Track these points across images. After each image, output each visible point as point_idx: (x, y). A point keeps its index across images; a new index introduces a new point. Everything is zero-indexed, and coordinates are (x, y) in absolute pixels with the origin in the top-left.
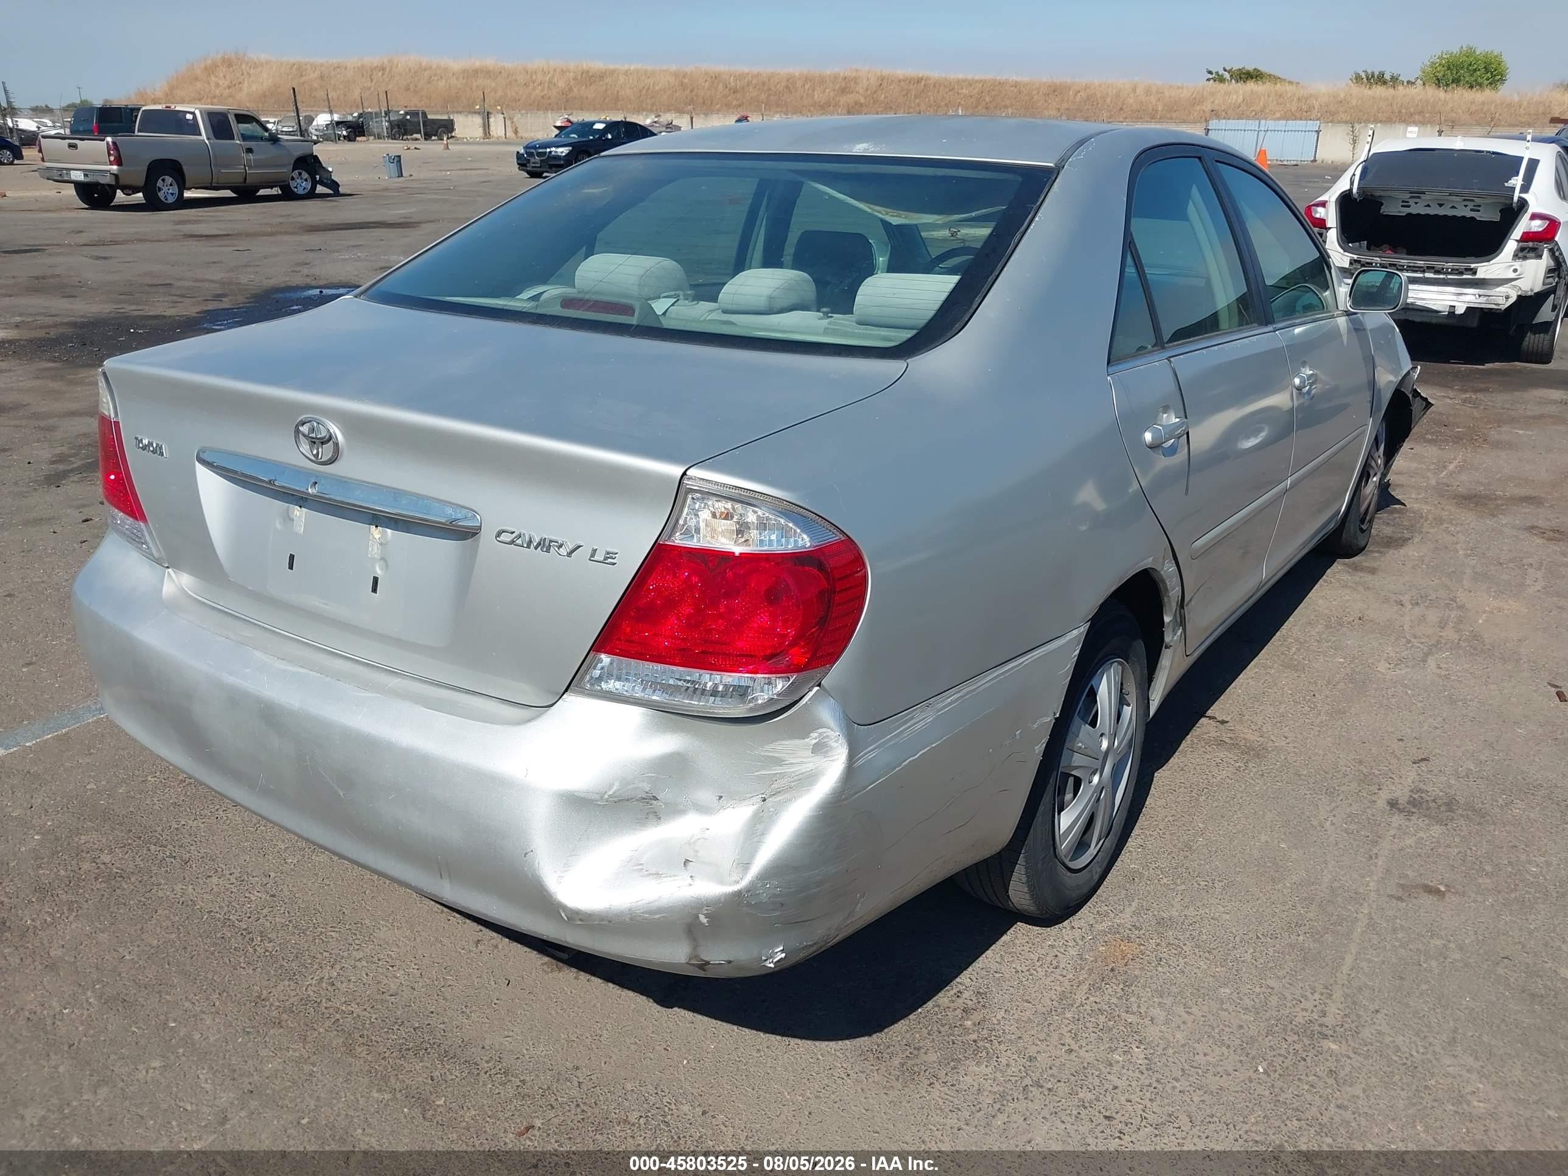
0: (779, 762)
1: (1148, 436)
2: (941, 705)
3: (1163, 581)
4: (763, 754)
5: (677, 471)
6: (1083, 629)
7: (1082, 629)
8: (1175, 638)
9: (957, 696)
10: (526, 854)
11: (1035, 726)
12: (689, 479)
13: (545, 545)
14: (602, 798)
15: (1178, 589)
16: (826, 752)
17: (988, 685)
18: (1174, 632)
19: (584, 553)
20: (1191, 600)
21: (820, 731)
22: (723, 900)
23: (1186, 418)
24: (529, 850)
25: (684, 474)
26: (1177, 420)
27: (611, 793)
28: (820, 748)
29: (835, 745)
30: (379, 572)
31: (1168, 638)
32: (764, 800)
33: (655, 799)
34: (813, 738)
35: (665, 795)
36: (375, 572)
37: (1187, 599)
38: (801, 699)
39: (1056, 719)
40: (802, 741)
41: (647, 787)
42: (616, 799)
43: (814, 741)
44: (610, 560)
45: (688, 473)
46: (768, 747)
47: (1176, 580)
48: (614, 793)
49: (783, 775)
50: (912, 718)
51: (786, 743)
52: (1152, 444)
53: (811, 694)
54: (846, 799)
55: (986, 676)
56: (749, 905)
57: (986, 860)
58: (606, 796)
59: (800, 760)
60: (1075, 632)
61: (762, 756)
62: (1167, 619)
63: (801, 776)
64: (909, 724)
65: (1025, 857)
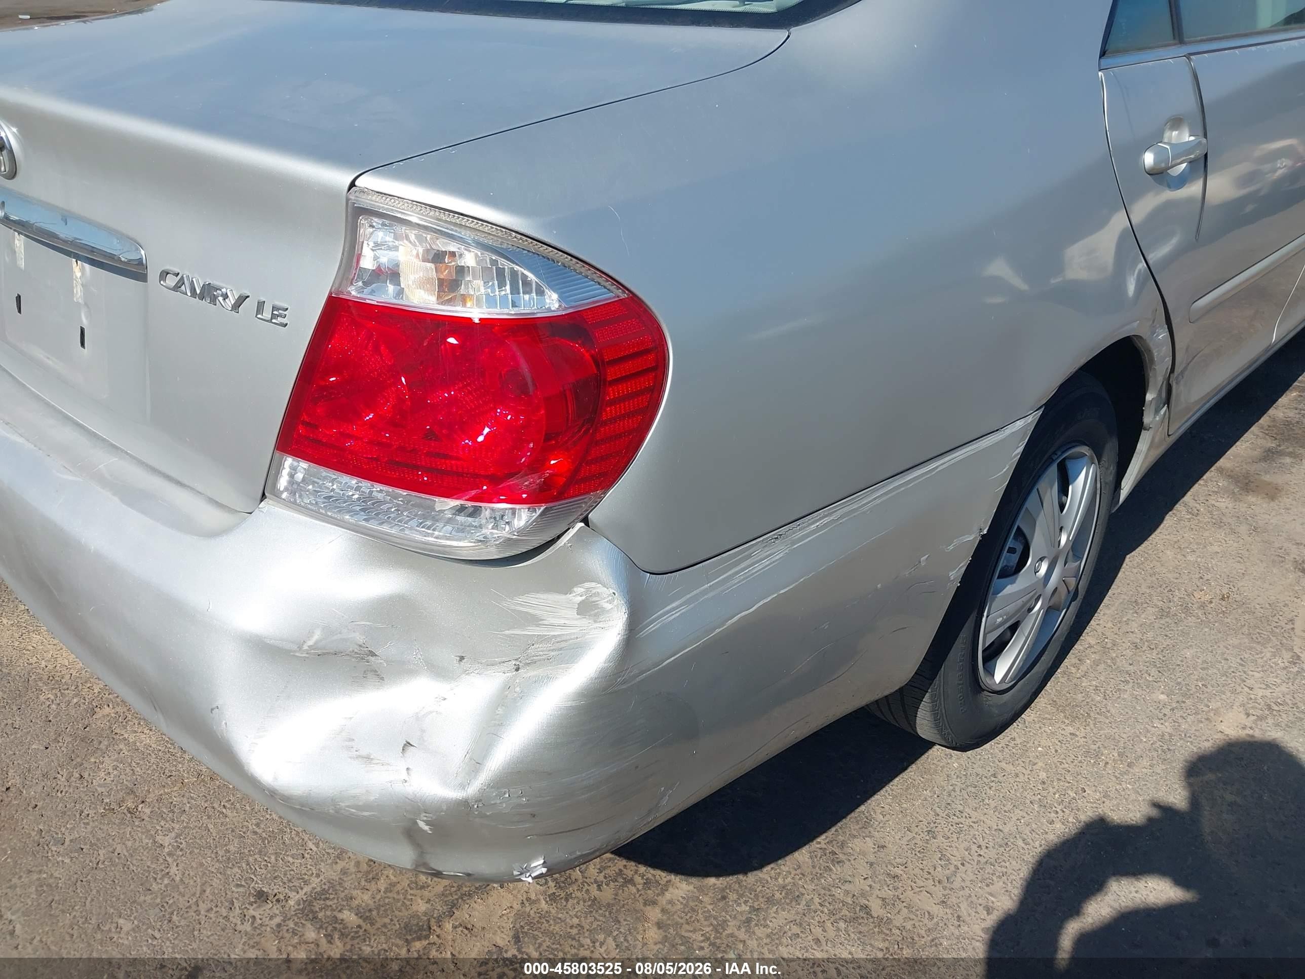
0: (535, 620)
1: (1149, 159)
2: (800, 534)
3: (1149, 351)
4: (513, 607)
5: (340, 178)
6: (1032, 419)
7: (1030, 419)
8: (1157, 419)
9: (826, 520)
10: (212, 710)
11: (951, 547)
12: (362, 191)
13: (209, 293)
14: (300, 648)
15: (1169, 360)
16: (597, 615)
17: (878, 501)
18: (1157, 411)
19: (249, 306)
20: (1185, 368)
21: (587, 585)
22: (445, 808)
23: (1205, 136)
24: (214, 706)
25: (352, 184)
26: (1192, 138)
27: (311, 643)
28: (588, 609)
29: (608, 606)
30: (85, 322)
31: (1147, 419)
32: (517, 670)
33: (372, 654)
34: (578, 595)
35: (387, 650)
36: (82, 321)
37: (1178, 369)
38: (559, 537)
39: (983, 536)
40: (563, 597)
41: (360, 638)
42: (319, 652)
43: (580, 599)
44: (280, 320)
45: (357, 183)
46: (520, 599)
47: (1167, 349)
48: (316, 643)
49: (543, 639)
50: (749, 556)
51: (542, 596)
52: (1153, 169)
53: (572, 532)
54: (624, 682)
55: (878, 489)
56: (483, 816)
57: (877, 701)
58: (305, 647)
59: (562, 622)
60: (1020, 424)
61: (514, 611)
62: (1149, 397)
63: (563, 645)
64: (743, 565)
65: (931, 697)
